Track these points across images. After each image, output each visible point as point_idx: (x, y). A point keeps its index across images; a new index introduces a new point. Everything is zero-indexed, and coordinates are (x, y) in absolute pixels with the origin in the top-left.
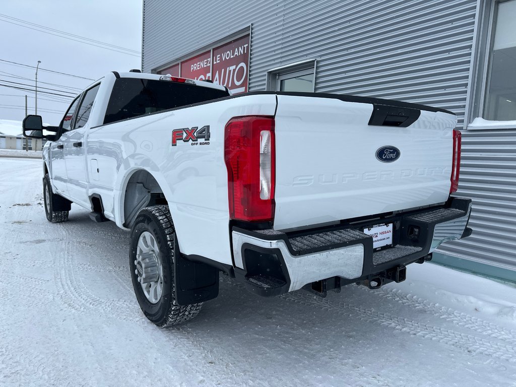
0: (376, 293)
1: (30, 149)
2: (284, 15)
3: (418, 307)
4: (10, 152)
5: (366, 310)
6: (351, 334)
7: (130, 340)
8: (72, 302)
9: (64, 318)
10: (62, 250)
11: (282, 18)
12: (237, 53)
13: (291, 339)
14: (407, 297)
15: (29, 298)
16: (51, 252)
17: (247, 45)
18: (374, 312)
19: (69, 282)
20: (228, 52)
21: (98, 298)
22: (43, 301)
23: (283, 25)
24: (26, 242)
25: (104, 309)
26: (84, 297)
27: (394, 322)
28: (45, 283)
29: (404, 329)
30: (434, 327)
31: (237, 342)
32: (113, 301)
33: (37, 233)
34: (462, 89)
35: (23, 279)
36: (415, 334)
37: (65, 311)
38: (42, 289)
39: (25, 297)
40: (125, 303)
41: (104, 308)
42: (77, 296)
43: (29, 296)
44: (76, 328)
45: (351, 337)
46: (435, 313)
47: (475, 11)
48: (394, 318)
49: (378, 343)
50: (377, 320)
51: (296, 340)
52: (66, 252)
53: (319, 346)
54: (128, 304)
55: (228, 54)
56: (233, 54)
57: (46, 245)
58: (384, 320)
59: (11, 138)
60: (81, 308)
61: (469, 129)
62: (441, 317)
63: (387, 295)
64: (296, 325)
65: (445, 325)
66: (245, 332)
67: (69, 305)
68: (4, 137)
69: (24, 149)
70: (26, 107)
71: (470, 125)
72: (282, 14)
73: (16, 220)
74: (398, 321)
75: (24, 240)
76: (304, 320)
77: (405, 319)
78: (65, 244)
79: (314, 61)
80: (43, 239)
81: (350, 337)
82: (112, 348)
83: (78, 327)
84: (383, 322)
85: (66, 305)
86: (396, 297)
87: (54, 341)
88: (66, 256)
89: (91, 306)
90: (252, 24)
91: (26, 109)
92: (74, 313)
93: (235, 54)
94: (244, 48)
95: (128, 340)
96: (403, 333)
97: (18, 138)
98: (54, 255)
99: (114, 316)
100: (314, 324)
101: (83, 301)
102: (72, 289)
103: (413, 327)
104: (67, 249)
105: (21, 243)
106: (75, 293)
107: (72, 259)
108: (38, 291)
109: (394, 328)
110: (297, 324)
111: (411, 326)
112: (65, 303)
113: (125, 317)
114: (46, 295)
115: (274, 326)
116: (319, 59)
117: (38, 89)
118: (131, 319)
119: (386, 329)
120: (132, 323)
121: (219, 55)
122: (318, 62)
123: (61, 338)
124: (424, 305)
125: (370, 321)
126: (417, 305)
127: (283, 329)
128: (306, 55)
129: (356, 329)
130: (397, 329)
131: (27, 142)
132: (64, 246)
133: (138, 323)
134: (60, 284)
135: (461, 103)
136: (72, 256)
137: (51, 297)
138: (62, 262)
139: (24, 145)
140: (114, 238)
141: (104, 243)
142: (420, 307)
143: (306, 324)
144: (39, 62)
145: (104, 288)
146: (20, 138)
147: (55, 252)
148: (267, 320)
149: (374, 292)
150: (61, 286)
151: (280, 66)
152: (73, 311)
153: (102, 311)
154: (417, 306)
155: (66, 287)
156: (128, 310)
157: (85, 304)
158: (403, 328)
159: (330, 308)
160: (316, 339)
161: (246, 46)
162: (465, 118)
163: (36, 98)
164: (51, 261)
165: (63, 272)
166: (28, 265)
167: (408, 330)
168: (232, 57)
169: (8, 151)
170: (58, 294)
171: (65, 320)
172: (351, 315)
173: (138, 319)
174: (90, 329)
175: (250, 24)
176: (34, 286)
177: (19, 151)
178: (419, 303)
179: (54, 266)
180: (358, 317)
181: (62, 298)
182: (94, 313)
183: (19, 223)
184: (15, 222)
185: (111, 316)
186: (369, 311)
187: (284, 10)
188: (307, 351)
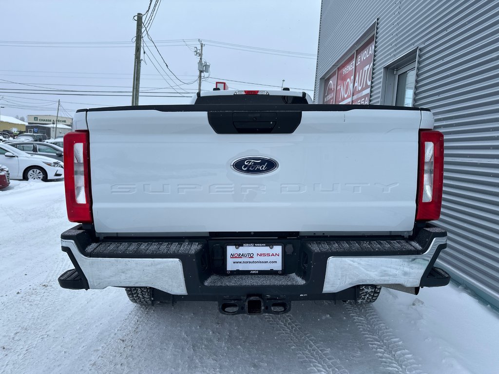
2: (400, 2)
23: (399, 13)
55: (365, 53)
93: (370, 53)
121: (360, 57)
122: (421, 50)
128: (413, 43)
144: (284, 81)
151: (393, 60)
168: (367, 56)
175: (376, 20)
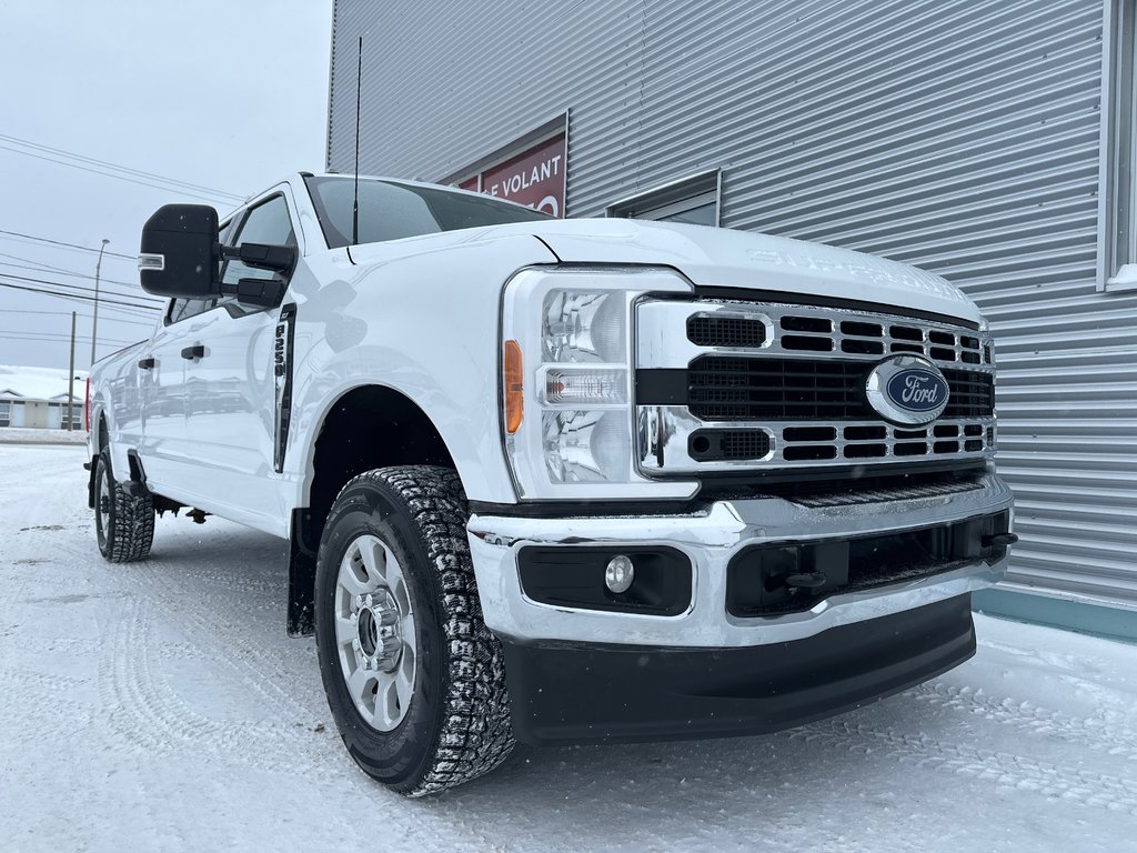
0: (920, 698)
1: (78, 427)
2: (643, 82)
3: (1039, 730)
4: (32, 433)
5: (907, 737)
6: (883, 796)
7: (285, 821)
8: (137, 730)
9: (112, 768)
10: (125, 615)
11: (638, 90)
12: (537, 178)
13: (722, 811)
14: (1004, 704)
15: (28, 722)
16: (98, 620)
17: (559, 157)
18: (927, 742)
19: (134, 684)
20: (517, 177)
21: (205, 720)
22: (63, 727)
23: (641, 103)
24: (41, 600)
25: (219, 746)
26: (170, 716)
27: (989, 765)
28: (75, 686)
29: (1024, 784)
30: (1104, 777)
31: (576, 823)
32: (244, 724)
33: (70, 582)
34: (1086, 199)
35: (20, 677)
36: (1056, 796)
37: (117, 750)
38: (65, 701)
39: (19, 719)
40: (274, 730)
41: (220, 742)
42: (151, 714)
43: (29, 717)
44: (140, 791)
45: (886, 805)
46: (1093, 742)
47: (1101, 21)
48: (987, 755)
49: (963, 821)
50: (942, 762)
51: (736, 814)
52: (134, 620)
53: (802, 830)
54: (281, 731)
55: (517, 180)
56: (527, 181)
57: (90, 605)
58: (962, 762)
59: (36, 404)
60: (158, 742)
61: (1109, 289)
62: (1112, 752)
63: (952, 702)
64: (728, 777)
65: (1128, 771)
66: (593, 798)
67: (130, 736)
68: (23, 403)
69: (64, 426)
70: (73, 337)
71: (1112, 281)
72: (638, 80)
73: (24, 558)
74: (1000, 764)
75: (36, 597)
76: (748, 766)
77: (1019, 758)
78: (134, 604)
79: (715, 173)
80: (82, 592)
81: (882, 804)
82: (235, 842)
83: (146, 789)
84: (961, 766)
85: (121, 737)
86: (975, 705)
87: (79, 826)
88: (133, 628)
89: (186, 738)
90: (570, 110)
91: (73, 341)
92: (140, 755)
93: (533, 178)
94: (553, 164)
95: (280, 822)
96: (1024, 793)
97: (51, 404)
98: (103, 626)
99: (245, 760)
100: (777, 774)
101: (166, 727)
102: (141, 699)
103: (1045, 777)
104: (137, 612)
105: (28, 601)
106: (147, 709)
107: (147, 634)
108: (54, 704)
109: (995, 782)
110: (731, 775)
111: (1039, 775)
112: (119, 731)
113: (271, 763)
114: (71, 714)
115: (672, 780)
116: (726, 168)
117: (100, 295)
118: (288, 766)
119: (974, 784)
120: (291, 778)
121: (496, 186)
122: (725, 175)
123: (99, 816)
124: (1055, 722)
125: (924, 764)
126: (1036, 723)
127: (696, 789)
128: (697, 163)
129: (893, 784)
130: (1004, 784)
131: (70, 413)
132: (129, 607)
133: (307, 776)
134: (110, 689)
135: (1087, 232)
136: (149, 627)
137: (84, 718)
138: (123, 641)
139: (64, 419)
140: (252, 589)
141: (228, 599)
142: (1046, 728)
143: (754, 773)
144: (106, 241)
145: (222, 696)
146: (57, 405)
147: (108, 621)
148: (650, 767)
149: (914, 696)
150: (113, 693)
151: (636, 193)
152: (139, 750)
153: (214, 749)
154: (1036, 727)
155: (126, 695)
156: (281, 745)
157: (170, 733)
158: (1019, 779)
159: (811, 734)
160: (792, 811)
161: (555, 160)
162: (1100, 265)
163: (95, 317)
164: (96, 639)
165: (122, 662)
166: (38, 648)
167: (1035, 786)
168: (524, 186)
169: (28, 432)
170: (103, 711)
171: (114, 772)
172: (869, 751)
173: (307, 767)
174: (177, 793)
175: (566, 110)
176: (44, 694)
177: (52, 431)
178: (1039, 719)
179: (103, 649)
180: (888, 756)
181: (111, 720)
182: (193, 754)
183: (32, 562)
184: (20, 562)
185: (236, 760)
186: (914, 739)
187: (642, 72)
188: (771, 842)
